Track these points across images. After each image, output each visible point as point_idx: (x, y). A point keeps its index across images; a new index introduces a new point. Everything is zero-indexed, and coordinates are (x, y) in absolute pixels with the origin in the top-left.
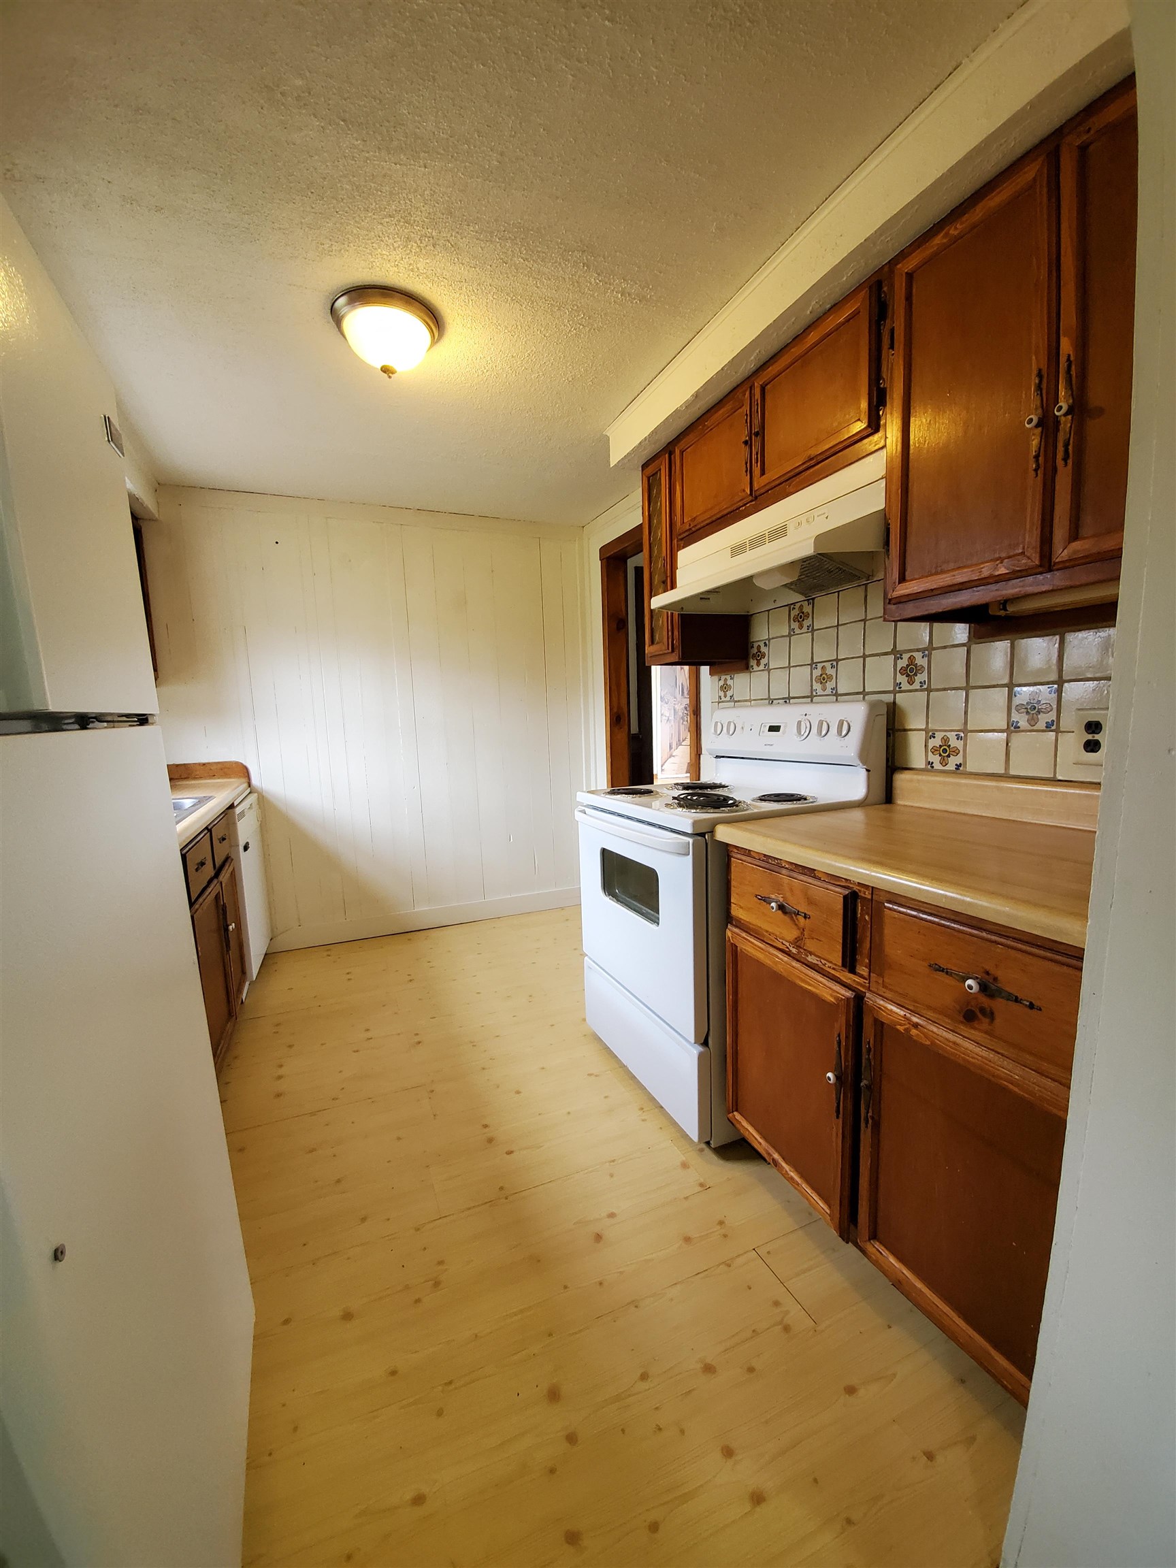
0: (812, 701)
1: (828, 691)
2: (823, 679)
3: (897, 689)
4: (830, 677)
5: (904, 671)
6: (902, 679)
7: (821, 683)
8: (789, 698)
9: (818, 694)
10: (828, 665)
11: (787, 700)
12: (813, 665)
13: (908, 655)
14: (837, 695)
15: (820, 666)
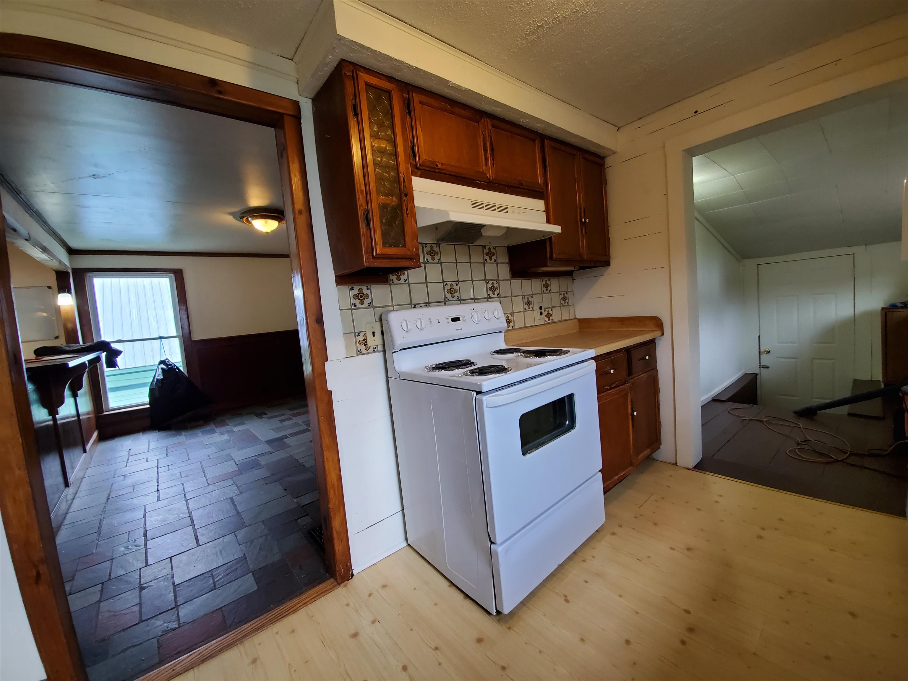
0: (445, 304)
1: (456, 298)
2: (452, 291)
3: (489, 297)
4: (456, 291)
5: (490, 289)
6: (490, 292)
7: (451, 293)
8: (429, 303)
9: (449, 300)
10: (454, 283)
11: (427, 304)
12: (444, 283)
13: (492, 282)
14: (460, 300)
15: (449, 284)
